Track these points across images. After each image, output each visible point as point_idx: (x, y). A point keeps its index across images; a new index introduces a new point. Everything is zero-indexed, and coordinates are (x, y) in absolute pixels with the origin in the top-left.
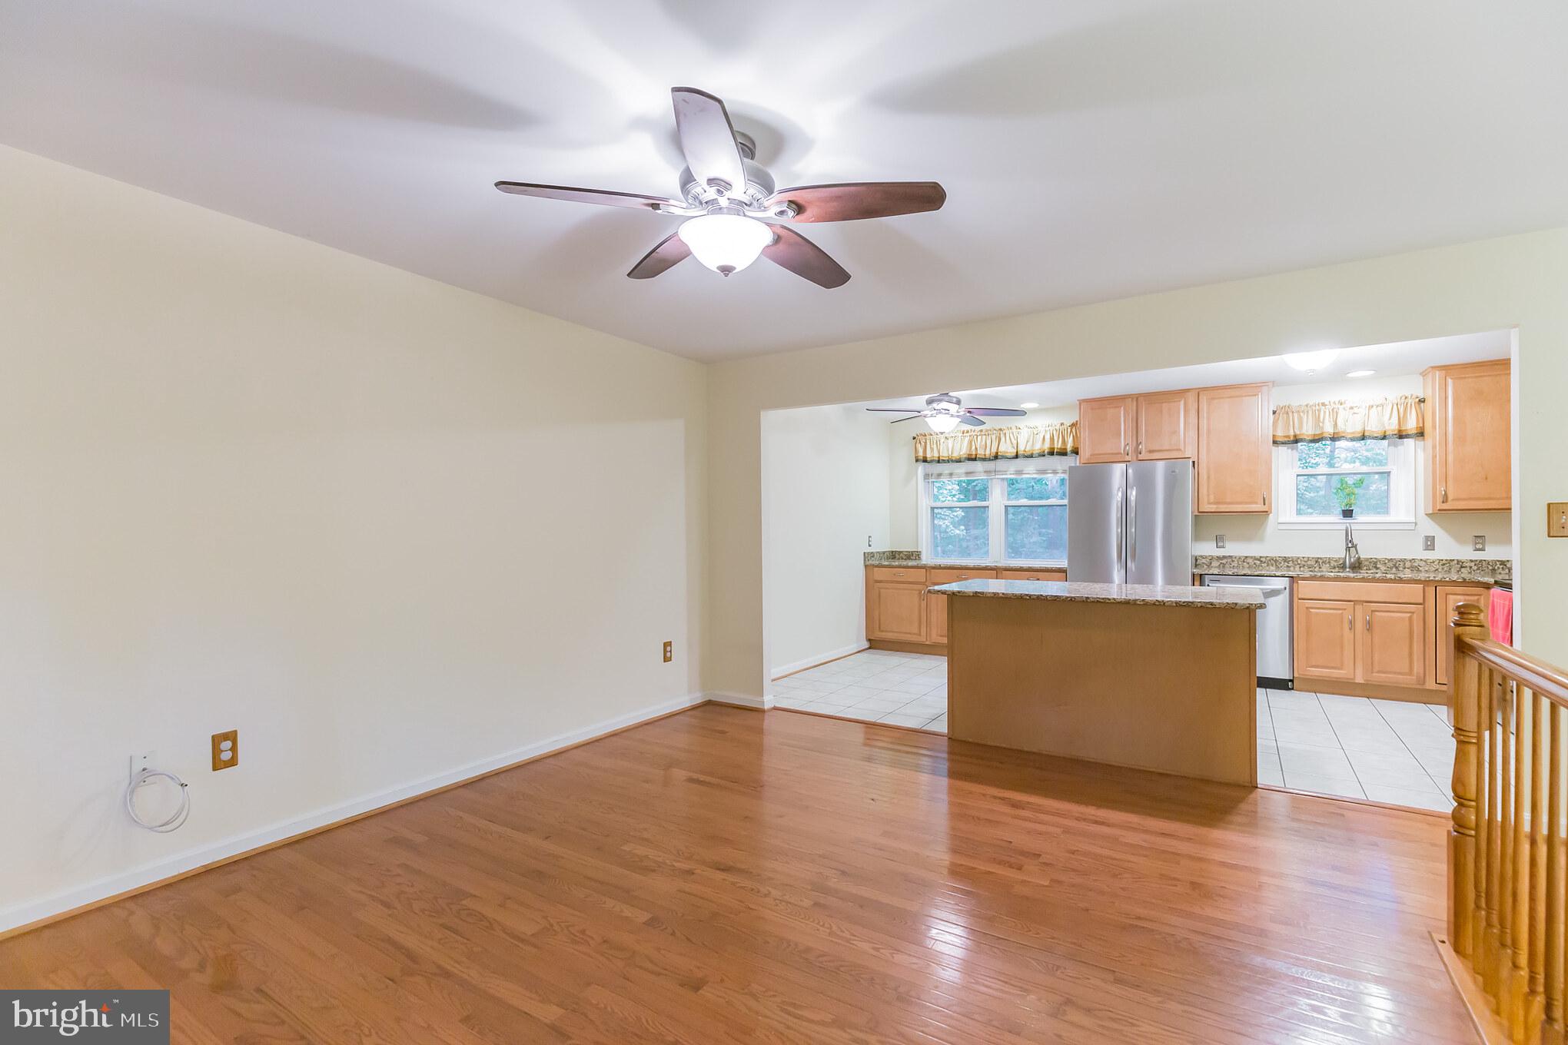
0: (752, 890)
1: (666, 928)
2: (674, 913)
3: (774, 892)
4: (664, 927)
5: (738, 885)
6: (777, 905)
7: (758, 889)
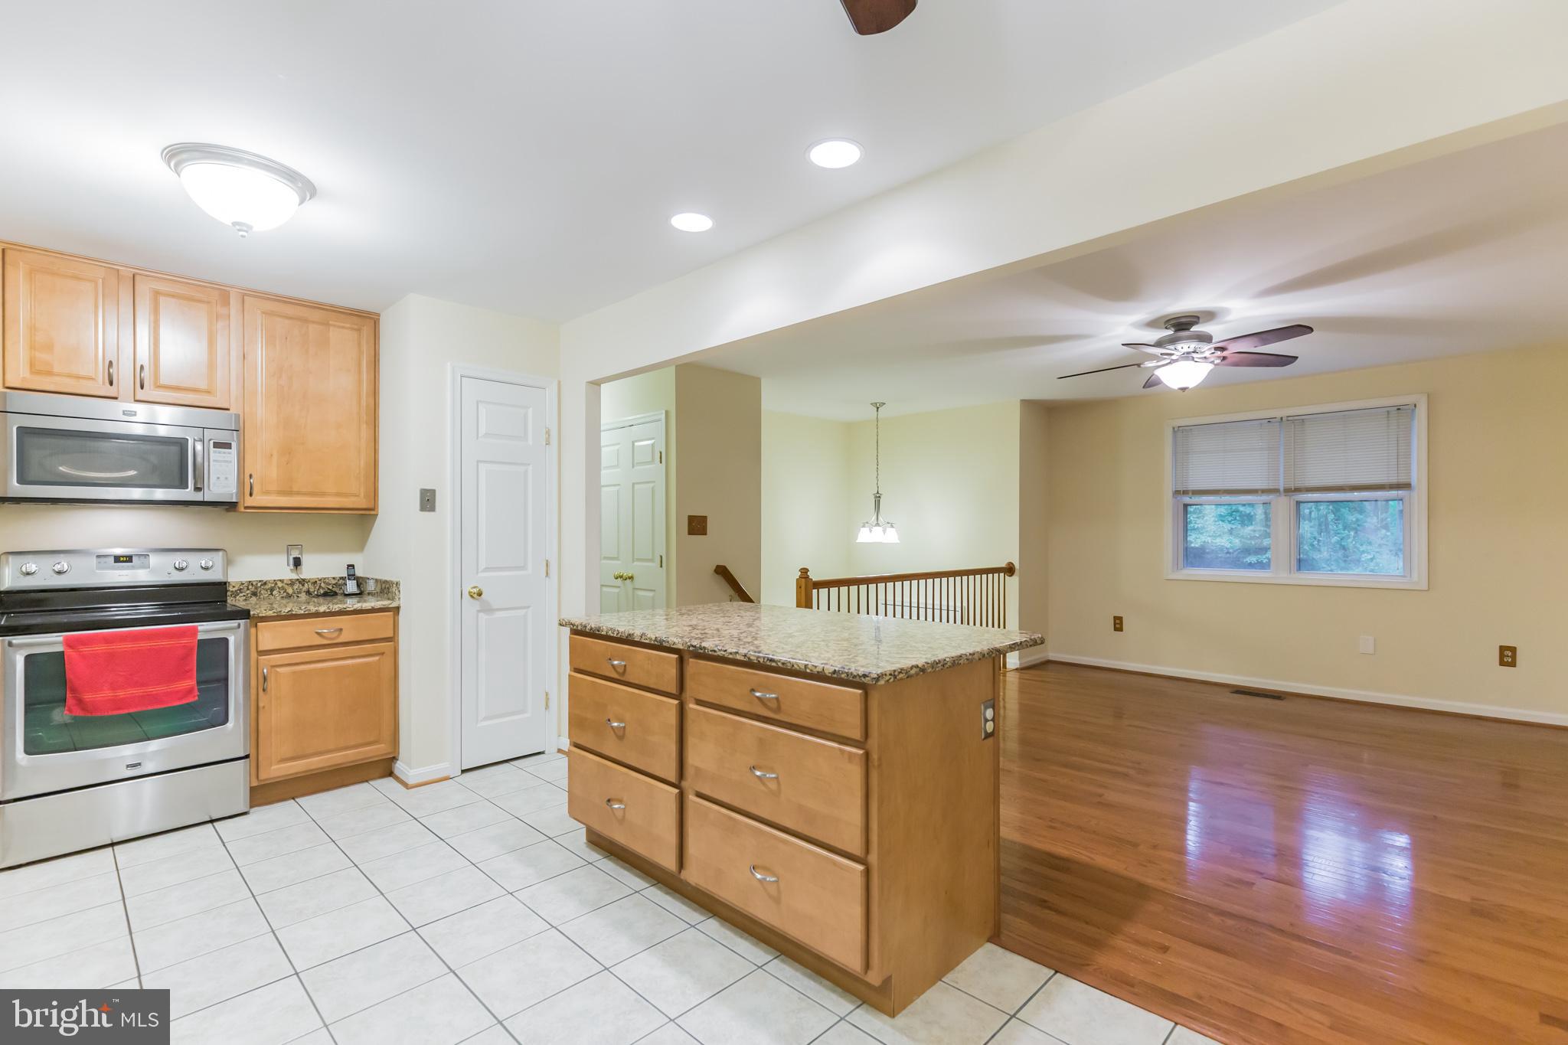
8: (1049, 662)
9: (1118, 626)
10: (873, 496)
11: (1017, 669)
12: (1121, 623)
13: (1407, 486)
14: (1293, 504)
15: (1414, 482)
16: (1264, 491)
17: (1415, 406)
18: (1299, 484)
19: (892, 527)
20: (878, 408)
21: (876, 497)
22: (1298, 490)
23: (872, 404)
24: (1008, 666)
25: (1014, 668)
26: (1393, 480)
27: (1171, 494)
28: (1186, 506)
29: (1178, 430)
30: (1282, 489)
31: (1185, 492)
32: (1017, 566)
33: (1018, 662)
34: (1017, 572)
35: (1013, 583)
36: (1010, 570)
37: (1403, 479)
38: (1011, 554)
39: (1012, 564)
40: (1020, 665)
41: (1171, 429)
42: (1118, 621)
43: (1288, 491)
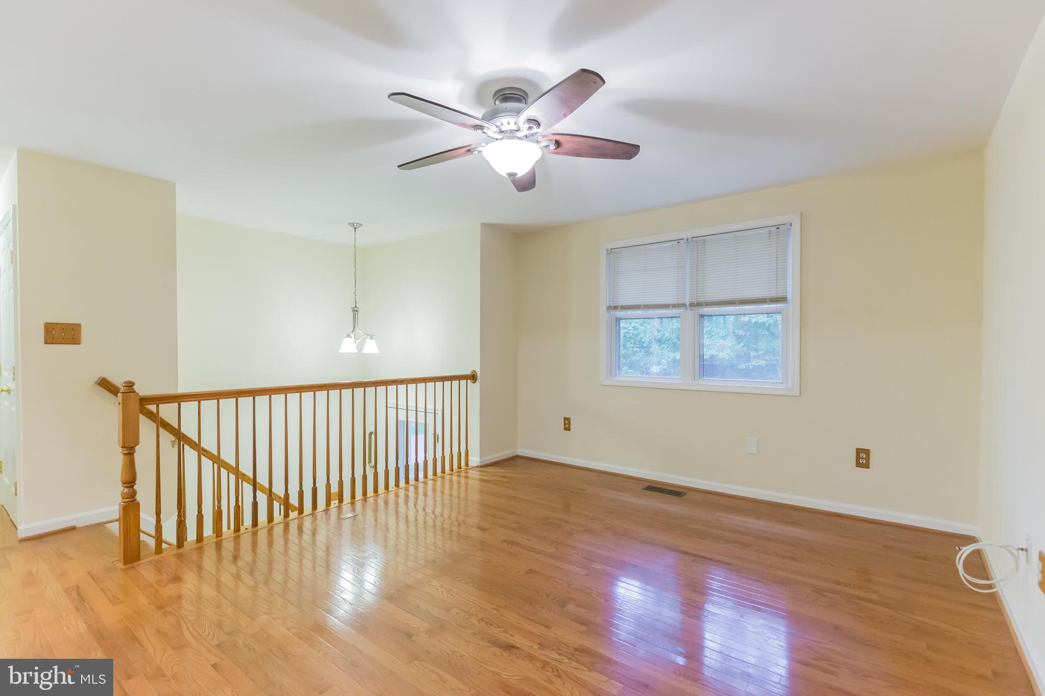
0: (491, 625)
1: (553, 599)
2: (549, 609)
3: (475, 621)
4: (555, 601)
5: (501, 630)
6: (476, 611)
7: (487, 625)
8: (517, 457)
9: (567, 426)
10: (351, 310)
11: (477, 467)
12: (569, 424)
13: (783, 300)
14: (697, 317)
15: (789, 297)
16: (674, 306)
17: (791, 224)
18: (701, 299)
19: (372, 338)
20: (355, 228)
21: (354, 311)
22: (699, 304)
23: (349, 224)
24: (470, 464)
25: (476, 466)
26: (773, 294)
27: (605, 309)
28: (618, 320)
29: (611, 252)
30: (688, 304)
31: (615, 308)
32: (479, 374)
33: (479, 459)
34: (478, 380)
35: (475, 389)
36: (473, 377)
37: (780, 294)
38: (473, 364)
39: (475, 372)
40: (481, 462)
41: (606, 250)
42: (567, 422)
43: (692, 305)
